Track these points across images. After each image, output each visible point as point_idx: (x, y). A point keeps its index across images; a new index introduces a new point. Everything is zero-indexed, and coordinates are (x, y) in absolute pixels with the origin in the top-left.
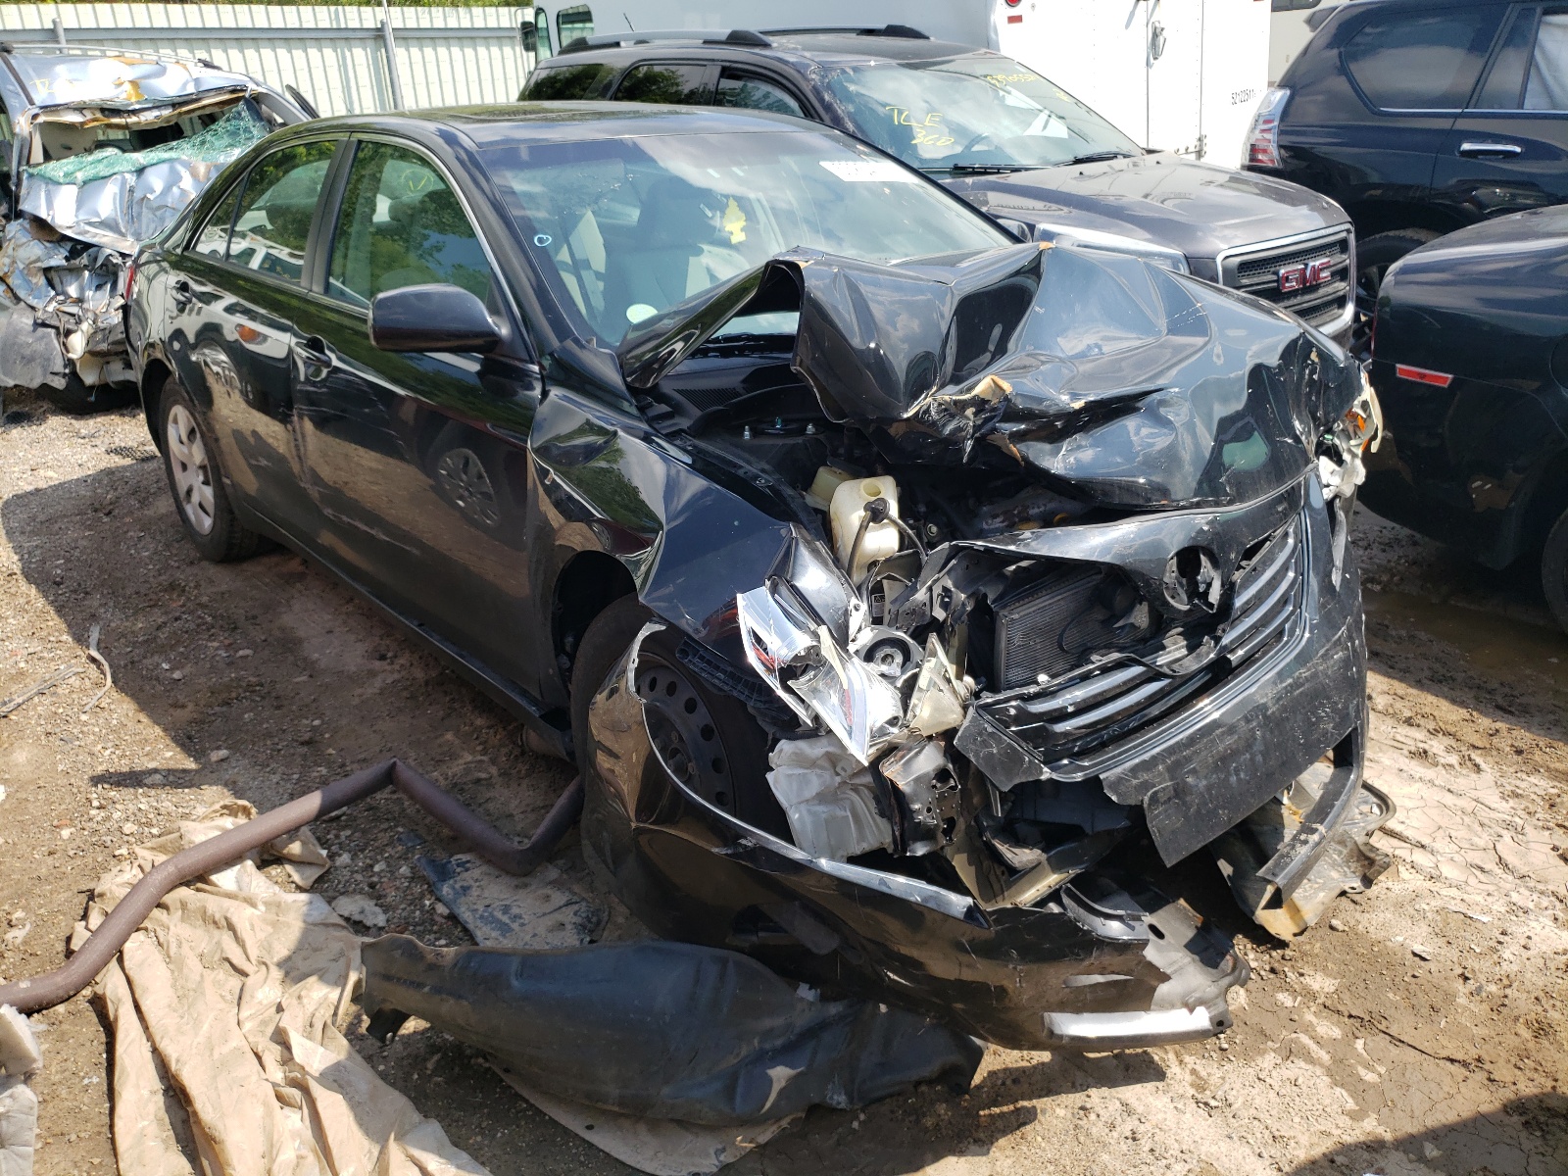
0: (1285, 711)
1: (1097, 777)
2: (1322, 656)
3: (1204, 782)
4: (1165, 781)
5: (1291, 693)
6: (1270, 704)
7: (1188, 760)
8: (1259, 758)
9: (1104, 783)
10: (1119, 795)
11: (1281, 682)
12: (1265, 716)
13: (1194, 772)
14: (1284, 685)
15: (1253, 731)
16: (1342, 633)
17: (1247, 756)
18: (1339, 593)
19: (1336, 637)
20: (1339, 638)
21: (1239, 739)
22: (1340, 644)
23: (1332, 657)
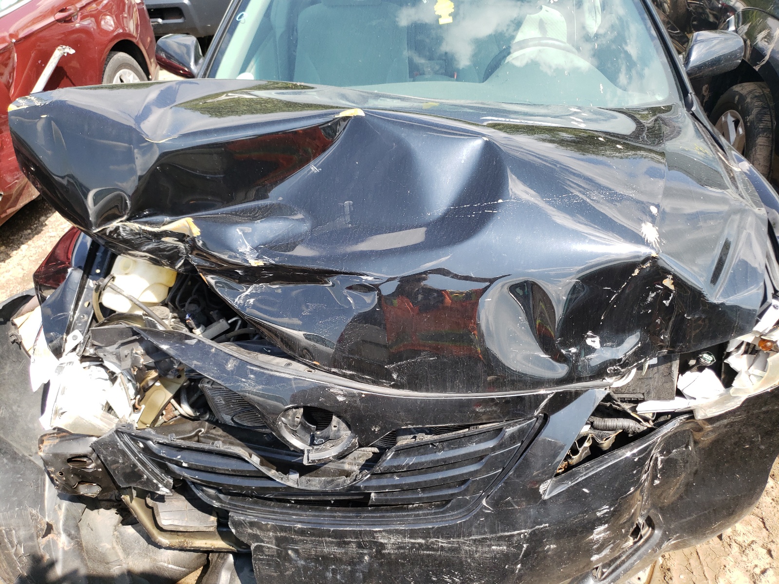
0: (404, 559)
1: (228, 512)
2: (475, 540)
3: (303, 562)
4: (272, 544)
5: (418, 549)
6: (389, 546)
7: (295, 542)
8: (360, 575)
9: (230, 518)
10: (237, 531)
11: (411, 538)
12: (379, 552)
13: (296, 551)
14: (413, 541)
15: (363, 555)
16: (519, 534)
17: (349, 568)
18: (545, 502)
19: (507, 534)
20: (513, 536)
21: (346, 553)
22: (508, 541)
23: (490, 546)
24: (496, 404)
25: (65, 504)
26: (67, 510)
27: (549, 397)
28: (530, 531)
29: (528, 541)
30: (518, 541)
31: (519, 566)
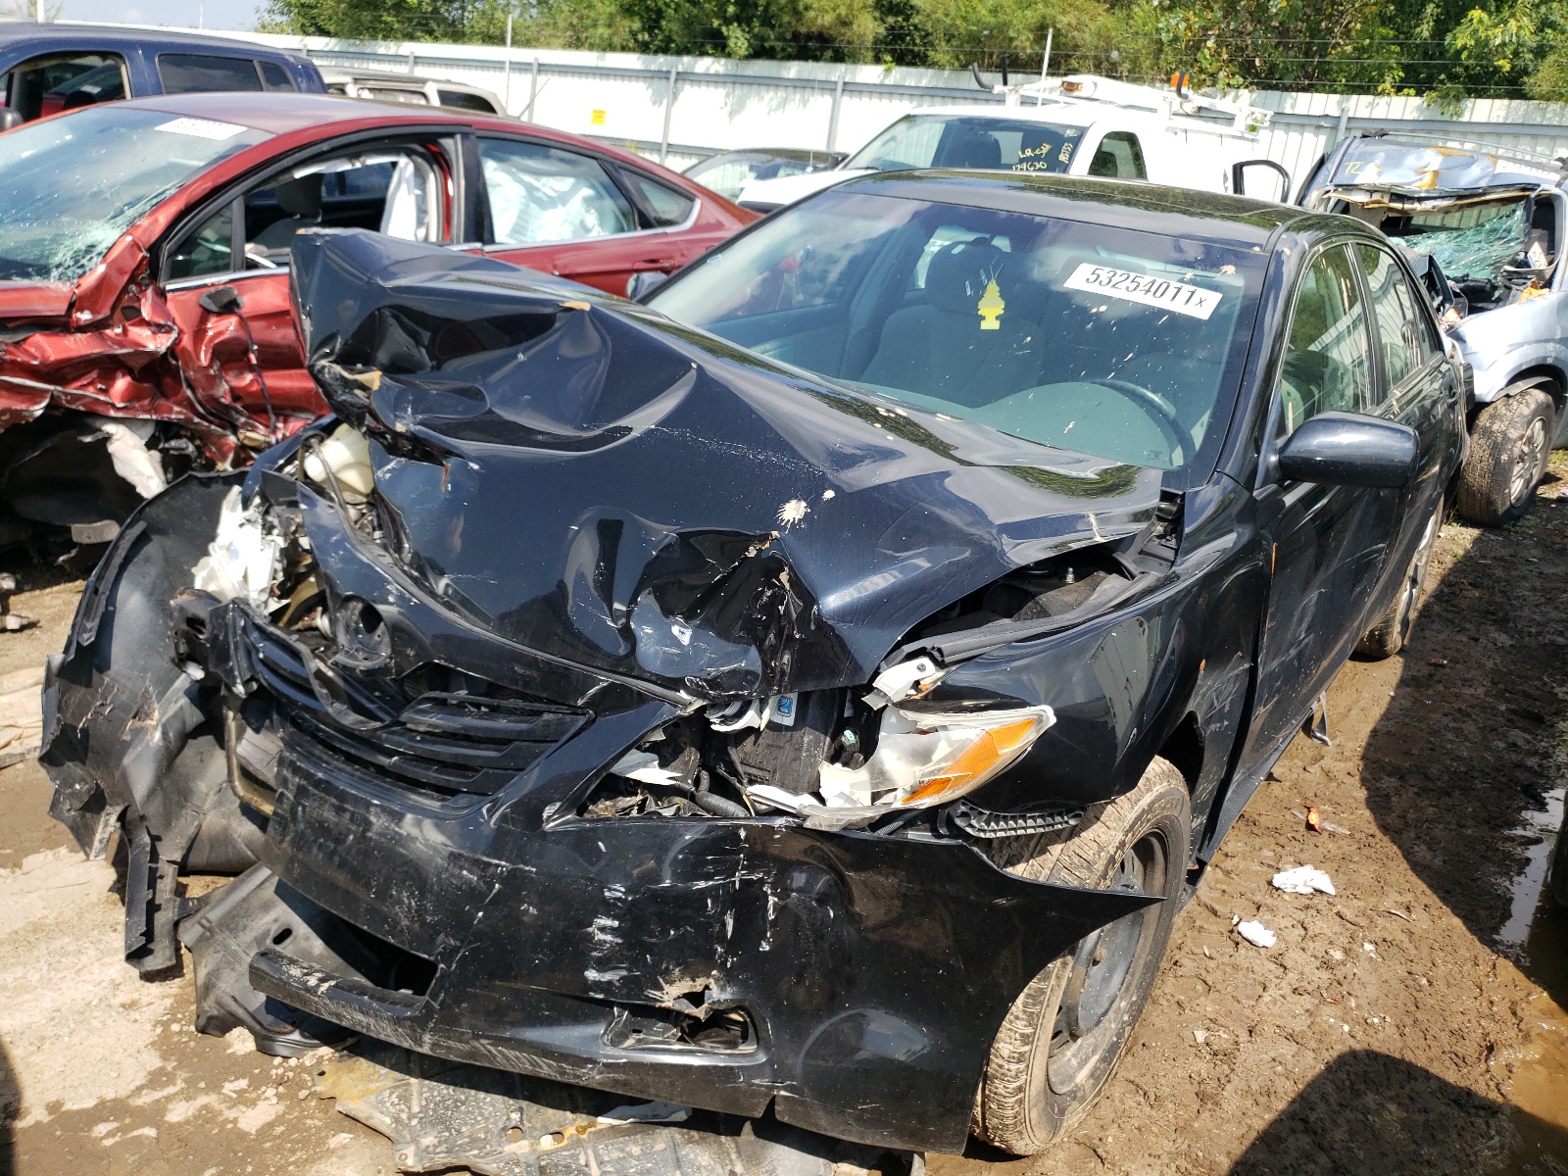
2: (451, 853)
5: (395, 842)
6: (375, 829)
7: (309, 797)
8: (337, 859)
10: (277, 771)
12: (364, 834)
15: (349, 831)
16: (497, 866)
17: (332, 846)
18: (545, 834)
19: (486, 859)
20: (489, 864)
21: (337, 824)
22: (483, 870)
23: (462, 868)
24: (538, 669)
25: (184, 701)
26: (181, 708)
27: (602, 685)
28: (510, 867)
29: (502, 880)
30: (493, 876)
31: (480, 914)
